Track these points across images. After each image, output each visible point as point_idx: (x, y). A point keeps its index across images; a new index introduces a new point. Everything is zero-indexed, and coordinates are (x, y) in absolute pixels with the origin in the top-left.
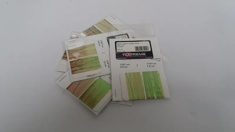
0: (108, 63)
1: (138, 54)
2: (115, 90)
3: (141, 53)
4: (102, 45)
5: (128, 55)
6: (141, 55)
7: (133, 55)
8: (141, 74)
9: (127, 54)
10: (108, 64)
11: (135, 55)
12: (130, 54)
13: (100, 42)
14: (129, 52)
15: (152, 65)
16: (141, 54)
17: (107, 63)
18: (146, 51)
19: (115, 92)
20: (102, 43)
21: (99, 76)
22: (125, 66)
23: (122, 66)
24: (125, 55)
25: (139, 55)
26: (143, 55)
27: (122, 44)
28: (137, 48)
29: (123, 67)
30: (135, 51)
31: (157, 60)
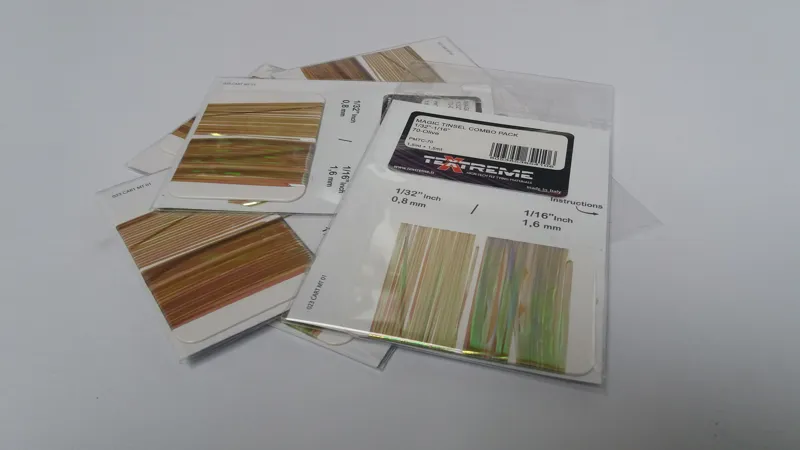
0: (346, 176)
1: (497, 171)
2: (323, 278)
3: (510, 167)
4: (354, 116)
5: (449, 165)
6: (511, 174)
7: (472, 168)
8: (481, 242)
9: (444, 162)
10: (344, 181)
11: (481, 170)
12: (460, 165)
13: (351, 105)
14: (454, 156)
15: (550, 221)
16: (509, 171)
17: (340, 175)
18: (539, 166)
19: (320, 285)
20: (357, 108)
21: (279, 213)
22: (419, 199)
23: (404, 197)
24: (436, 163)
25: (501, 173)
26: (520, 178)
27: (441, 126)
28: (500, 149)
29: (405, 201)
30: (488, 158)
31: (580, 207)
